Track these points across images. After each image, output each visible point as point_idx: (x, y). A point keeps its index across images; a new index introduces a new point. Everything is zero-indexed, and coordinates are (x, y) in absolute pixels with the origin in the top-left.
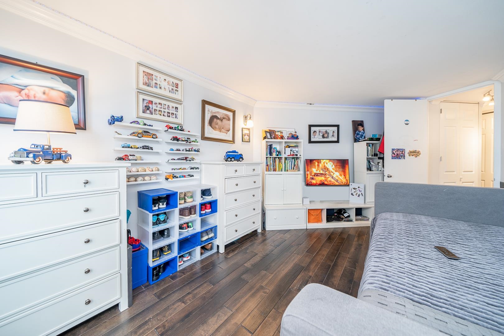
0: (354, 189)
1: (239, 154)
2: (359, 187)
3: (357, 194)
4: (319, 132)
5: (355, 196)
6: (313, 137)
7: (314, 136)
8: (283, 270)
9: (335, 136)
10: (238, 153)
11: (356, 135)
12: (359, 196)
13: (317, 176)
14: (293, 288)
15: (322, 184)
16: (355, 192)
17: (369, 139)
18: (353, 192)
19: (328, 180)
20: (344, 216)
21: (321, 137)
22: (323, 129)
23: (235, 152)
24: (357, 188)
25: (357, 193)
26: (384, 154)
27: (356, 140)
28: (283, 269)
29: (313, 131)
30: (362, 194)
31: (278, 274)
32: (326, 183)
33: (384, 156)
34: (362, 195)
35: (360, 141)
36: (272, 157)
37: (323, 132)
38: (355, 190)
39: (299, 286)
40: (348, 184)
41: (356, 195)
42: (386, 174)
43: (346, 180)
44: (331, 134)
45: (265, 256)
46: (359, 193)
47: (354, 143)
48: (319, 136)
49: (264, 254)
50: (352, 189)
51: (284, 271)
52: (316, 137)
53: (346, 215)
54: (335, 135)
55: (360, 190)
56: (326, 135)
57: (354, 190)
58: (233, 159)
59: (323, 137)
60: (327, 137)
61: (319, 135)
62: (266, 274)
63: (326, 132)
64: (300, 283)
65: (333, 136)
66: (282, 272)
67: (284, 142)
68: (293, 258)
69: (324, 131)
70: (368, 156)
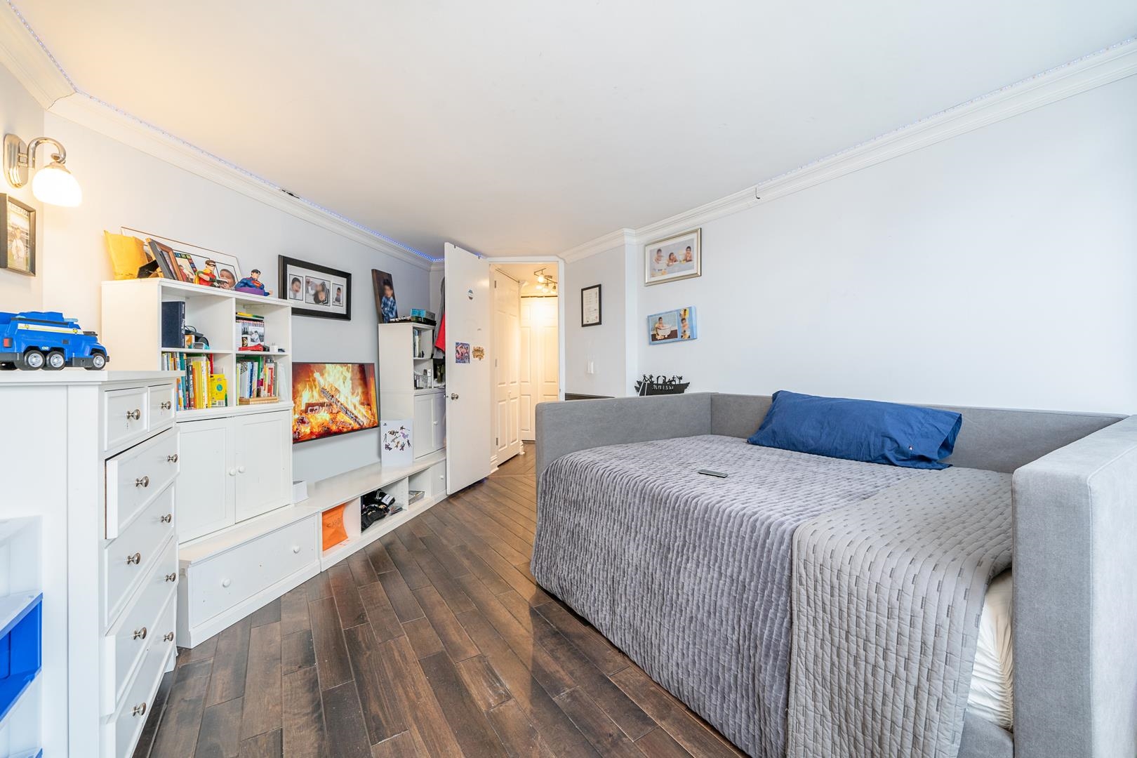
0: (393, 433)
1: (80, 332)
2: (402, 428)
3: (399, 445)
4: (308, 282)
5: (394, 449)
6: (292, 296)
7: (295, 295)
8: (418, 695)
9: (341, 302)
10: (78, 327)
11: (382, 306)
12: (402, 448)
13: (312, 410)
14: (489, 706)
15: (327, 433)
16: (393, 441)
17: (414, 319)
18: (389, 442)
19: (337, 419)
20: (384, 504)
21: (311, 299)
22: (318, 277)
23: (54, 319)
24: (399, 430)
25: (398, 443)
26: (444, 353)
27: (383, 318)
28: (412, 695)
29: (292, 277)
30: (408, 442)
31: (419, 714)
32: (334, 428)
33: (444, 357)
34: (409, 444)
35: (393, 322)
36: (181, 354)
37: (316, 286)
38: (393, 437)
39: (490, 692)
40: (375, 425)
41: (397, 446)
42: (449, 393)
43: (372, 414)
44: (333, 295)
45: (313, 712)
46: (402, 440)
47: (379, 325)
48: (307, 294)
49: (309, 710)
50: (388, 434)
51: (423, 694)
52: (299, 295)
53: (386, 500)
54: (341, 298)
55: (404, 434)
56: (322, 296)
57: (391, 437)
58: (57, 360)
59: (317, 300)
60: (326, 302)
61: (307, 291)
62: (394, 744)
63: (323, 285)
64: (483, 685)
65: (338, 300)
66: (423, 700)
67: (234, 300)
68: (396, 654)
69: (319, 282)
70: (414, 356)
